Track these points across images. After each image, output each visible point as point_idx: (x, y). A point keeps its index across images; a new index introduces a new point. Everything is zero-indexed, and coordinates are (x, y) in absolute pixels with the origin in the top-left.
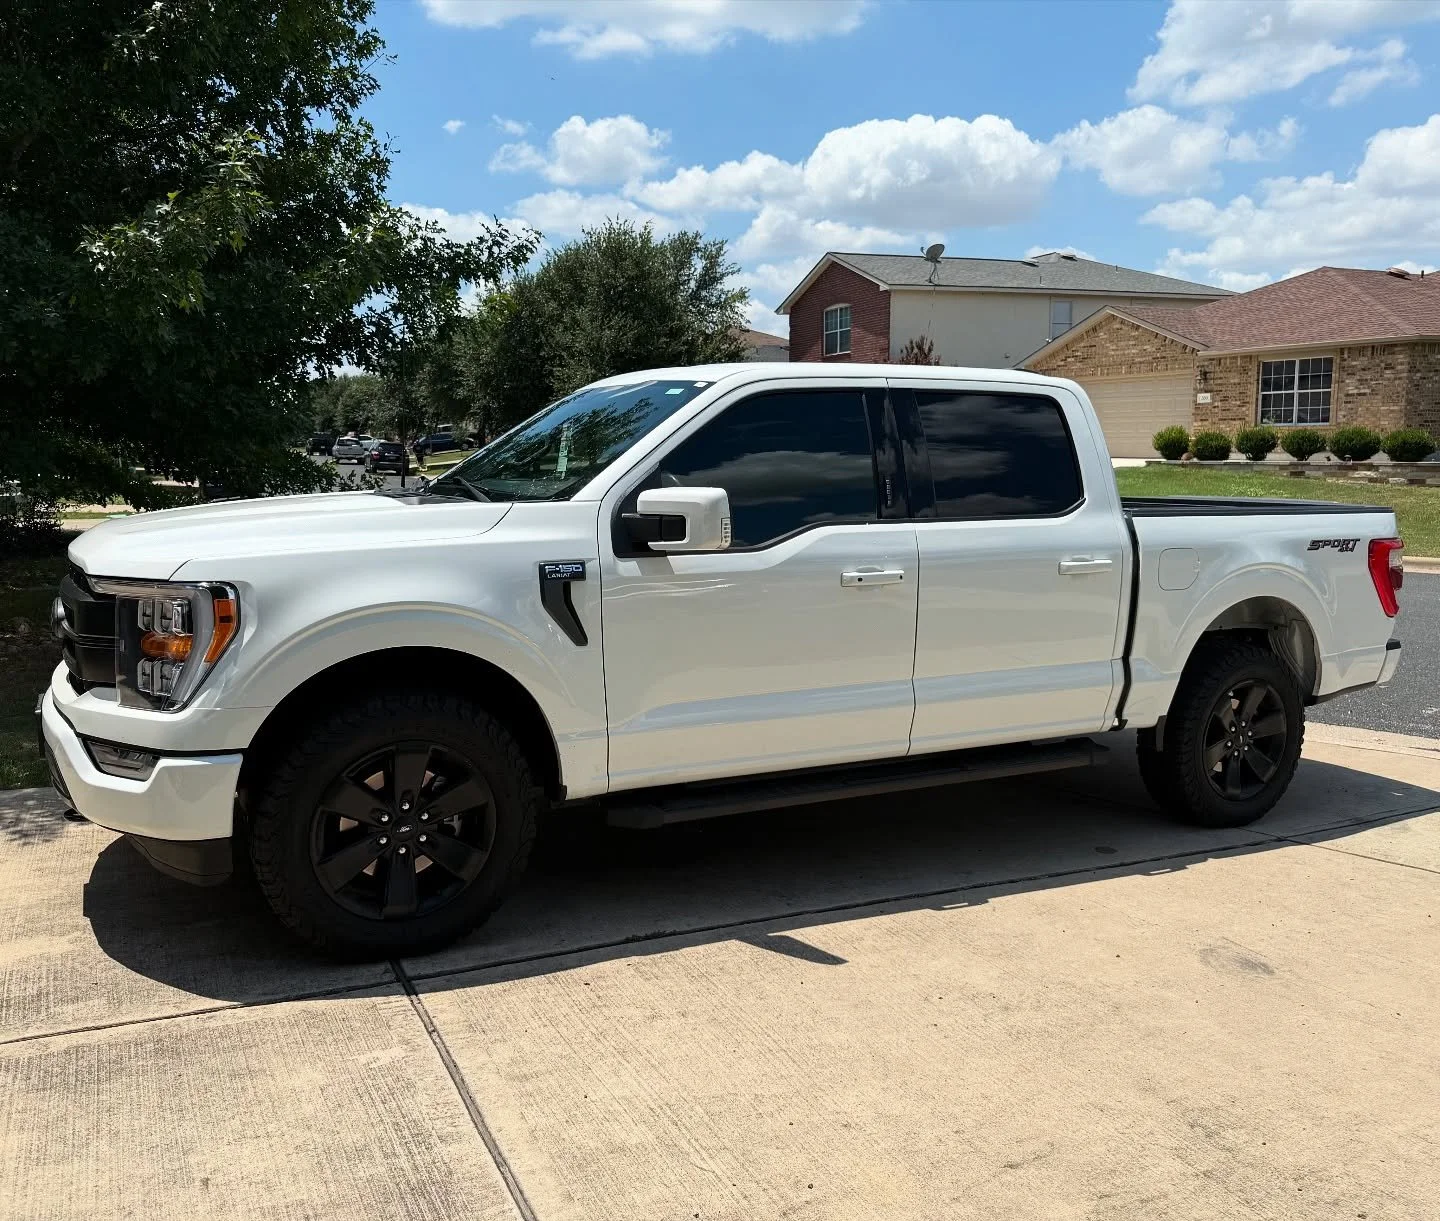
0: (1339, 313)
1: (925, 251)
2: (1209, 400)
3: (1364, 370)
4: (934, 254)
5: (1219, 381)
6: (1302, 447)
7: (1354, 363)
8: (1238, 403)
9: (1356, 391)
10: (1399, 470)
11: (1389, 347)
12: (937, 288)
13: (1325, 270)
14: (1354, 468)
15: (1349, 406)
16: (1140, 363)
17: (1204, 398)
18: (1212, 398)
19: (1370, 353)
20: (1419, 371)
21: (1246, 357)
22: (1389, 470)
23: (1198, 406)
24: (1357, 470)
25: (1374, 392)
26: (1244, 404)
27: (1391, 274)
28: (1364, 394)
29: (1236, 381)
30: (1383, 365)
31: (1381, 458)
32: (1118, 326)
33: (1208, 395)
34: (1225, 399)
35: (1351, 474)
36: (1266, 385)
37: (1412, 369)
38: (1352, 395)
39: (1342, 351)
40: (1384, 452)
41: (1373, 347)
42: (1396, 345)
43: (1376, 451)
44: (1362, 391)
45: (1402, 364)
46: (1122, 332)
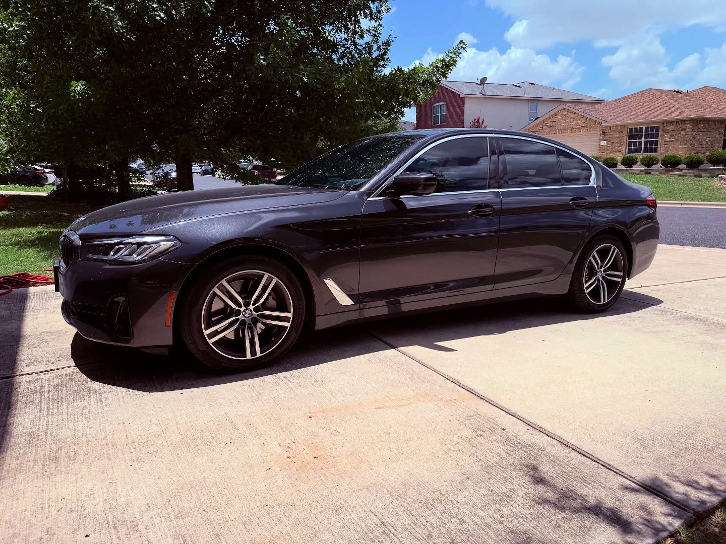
0: (660, 107)
1: (479, 80)
2: (606, 144)
3: (673, 131)
4: (483, 81)
5: (610, 136)
6: (649, 163)
7: (668, 128)
8: (618, 145)
9: (669, 140)
10: (691, 171)
11: (684, 121)
12: (484, 96)
13: (650, 90)
14: (672, 171)
15: (666, 146)
16: (575, 128)
17: (603, 143)
18: (607, 143)
19: (675, 124)
20: (695, 131)
21: (622, 126)
22: (686, 171)
23: (600, 146)
24: (673, 171)
25: (677, 140)
26: (621, 145)
27: (675, 91)
28: (673, 141)
29: (618, 136)
30: (681, 129)
31: (682, 166)
32: (566, 113)
33: (605, 142)
34: (613, 143)
35: (671, 173)
36: (630, 138)
37: (693, 131)
38: (668, 141)
39: (664, 123)
40: (684, 164)
41: (677, 121)
42: (686, 121)
43: (680, 164)
44: (672, 140)
45: (689, 128)
46: (568, 115)
